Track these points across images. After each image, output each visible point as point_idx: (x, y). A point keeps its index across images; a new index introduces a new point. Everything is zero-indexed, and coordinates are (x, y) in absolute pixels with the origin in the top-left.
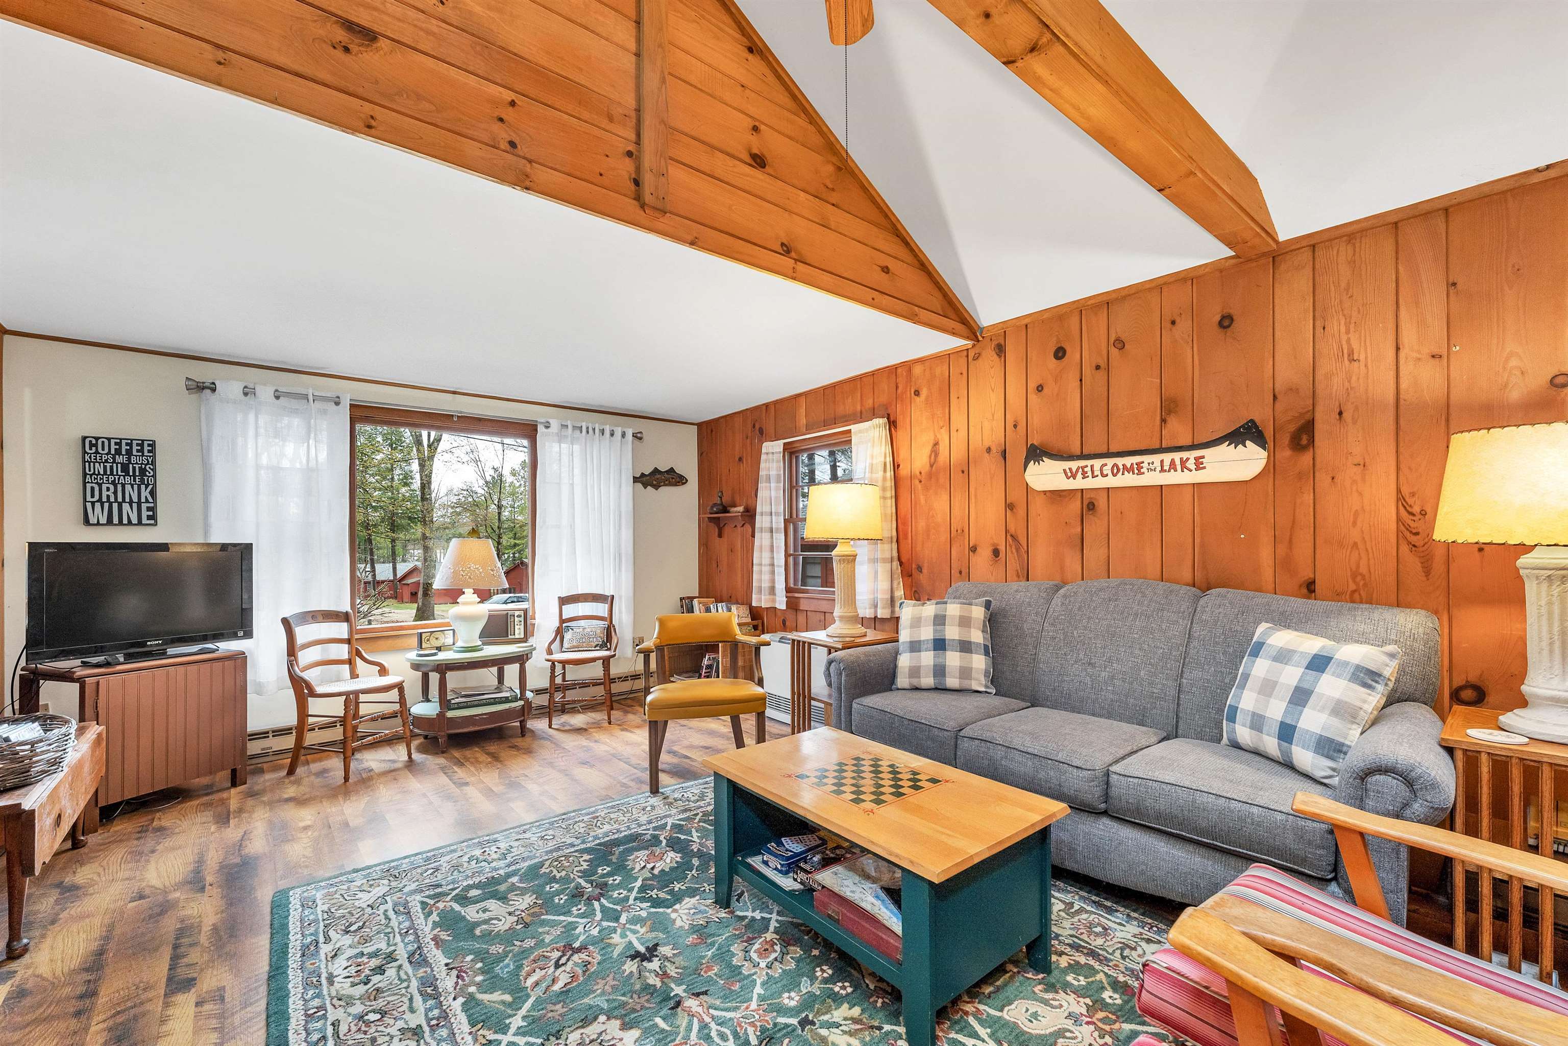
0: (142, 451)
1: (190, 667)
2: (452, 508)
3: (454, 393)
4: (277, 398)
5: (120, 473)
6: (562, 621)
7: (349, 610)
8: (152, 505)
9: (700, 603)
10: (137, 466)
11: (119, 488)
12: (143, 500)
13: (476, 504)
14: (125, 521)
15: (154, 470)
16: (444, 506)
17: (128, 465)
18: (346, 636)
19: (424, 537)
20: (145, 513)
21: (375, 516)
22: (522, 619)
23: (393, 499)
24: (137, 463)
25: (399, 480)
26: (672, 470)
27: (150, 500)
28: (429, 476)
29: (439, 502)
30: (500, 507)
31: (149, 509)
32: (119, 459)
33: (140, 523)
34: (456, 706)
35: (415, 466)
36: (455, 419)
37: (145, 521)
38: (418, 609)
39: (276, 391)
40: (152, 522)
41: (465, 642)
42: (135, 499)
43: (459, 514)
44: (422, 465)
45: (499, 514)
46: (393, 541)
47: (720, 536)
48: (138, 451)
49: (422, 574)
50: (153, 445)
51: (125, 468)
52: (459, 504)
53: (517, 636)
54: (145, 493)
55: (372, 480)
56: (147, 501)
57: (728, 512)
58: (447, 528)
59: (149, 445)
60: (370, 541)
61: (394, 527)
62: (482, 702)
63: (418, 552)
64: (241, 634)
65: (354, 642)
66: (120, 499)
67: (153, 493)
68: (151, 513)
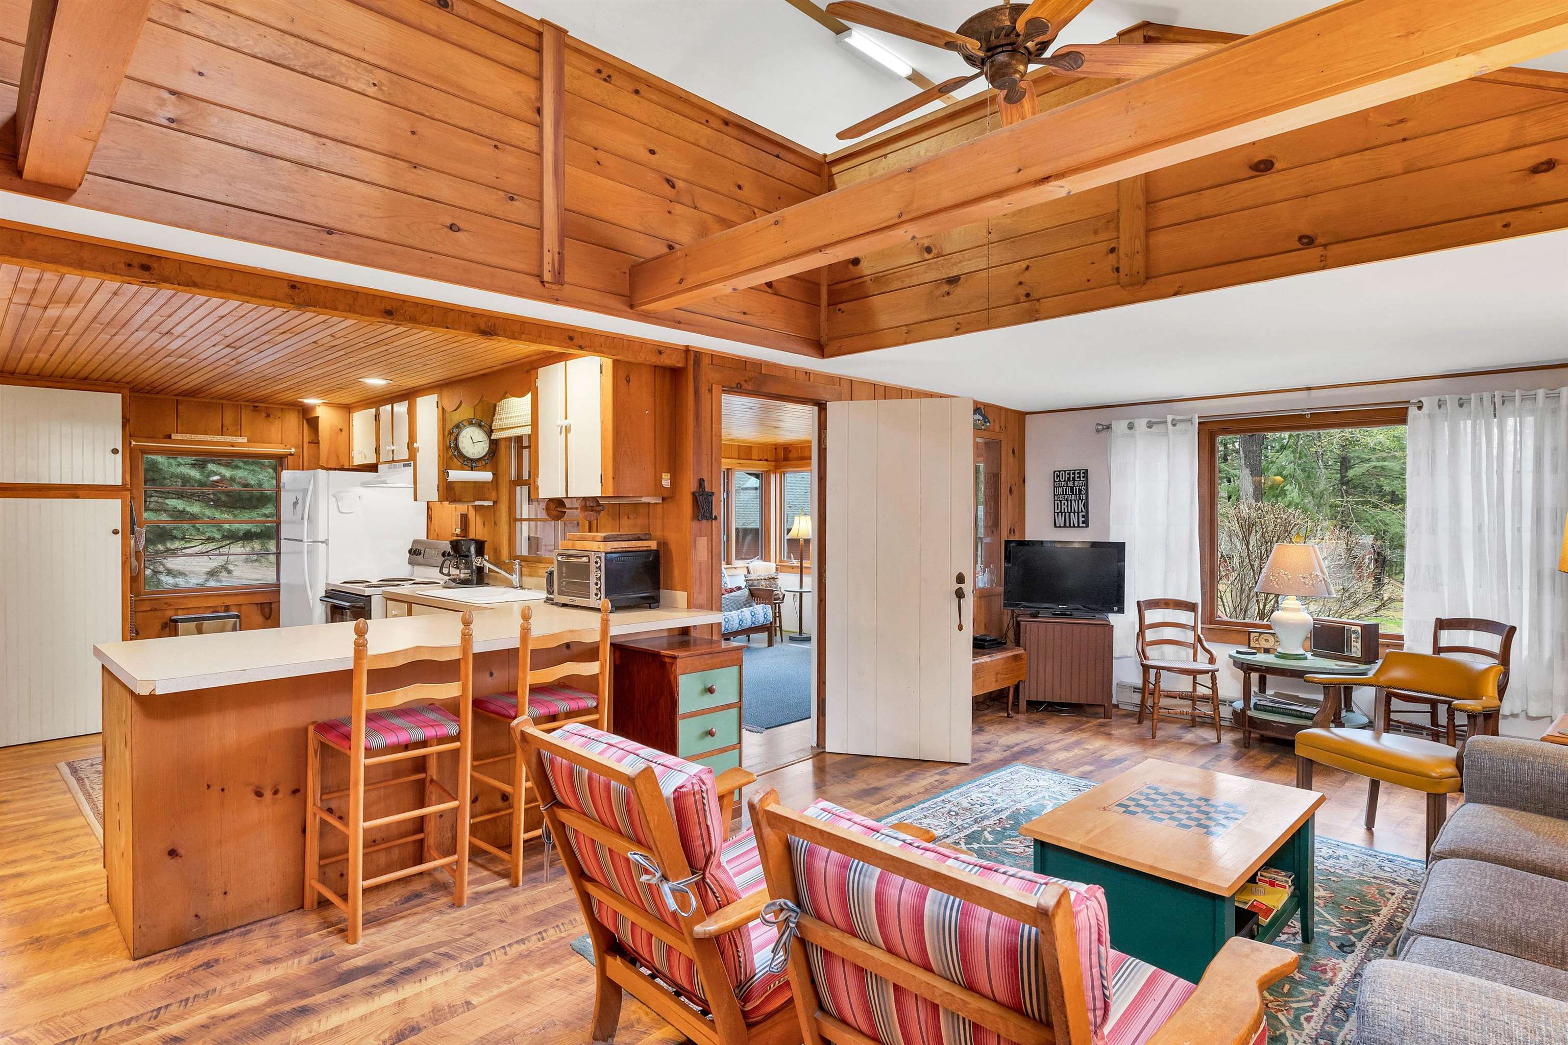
0: (1080, 477)
1: (1075, 626)
3: (1308, 389)
4: (1149, 426)
5: (1069, 493)
6: (1437, 649)
8: (1085, 514)
10: (1078, 488)
11: (1069, 503)
12: (1080, 510)
14: (1072, 525)
15: (1087, 489)
17: (1074, 487)
18: (1191, 624)
20: (1081, 519)
22: (1359, 636)
24: (1078, 486)
27: (1084, 511)
31: (1083, 516)
32: (1069, 484)
33: (1079, 526)
36: (1308, 416)
37: (1081, 525)
39: (1148, 421)
40: (1085, 527)
42: (1077, 510)
48: (1078, 477)
50: (1087, 470)
51: (1072, 491)
53: (1353, 654)
54: (1081, 506)
56: (1082, 511)
59: (1084, 473)
64: (1116, 609)
65: (1198, 629)
66: (1070, 511)
67: (1086, 506)
68: (1084, 519)
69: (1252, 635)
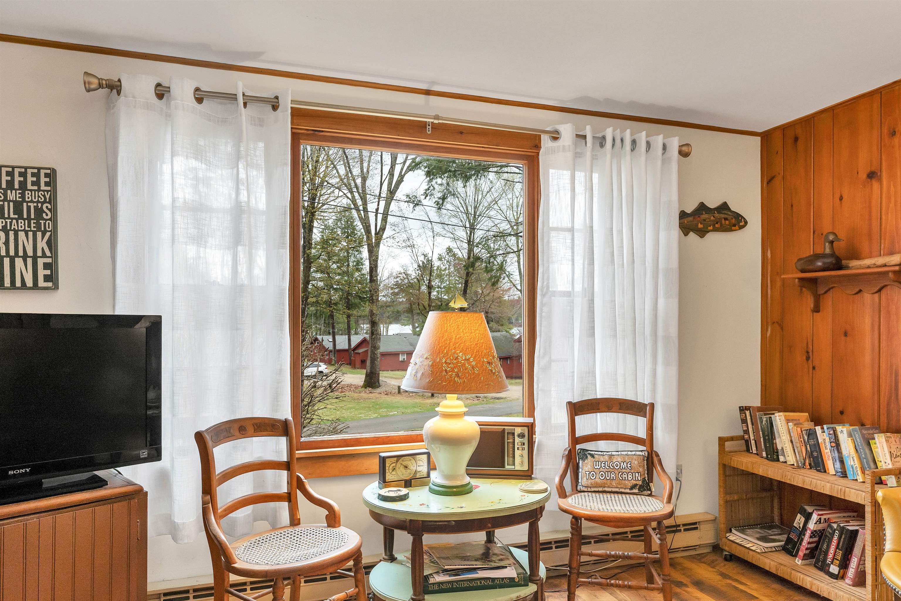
0: (37, 183)
2: (392, 288)
3: (428, 93)
4: (199, 100)
5: (12, 216)
6: (575, 440)
7: (290, 418)
8: (49, 260)
9: (788, 421)
10: (32, 205)
11: (11, 233)
12: (39, 253)
13: (411, 286)
14: (18, 284)
15: (54, 211)
16: (386, 287)
17: (21, 203)
18: (284, 458)
19: (372, 313)
20: (42, 272)
21: (336, 297)
22: (526, 440)
23: (349, 283)
24: (32, 201)
25: (353, 266)
26: (724, 207)
27: (48, 254)
28: (376, 261)
29: (383, 283)
30: (430, 287)
31: (46, 266)
32: (12, 195)
33: (35, 286)
34: (436, 588)
35: (365, 253)
36: (429, 129)
37: (41, 283)
38: (367, 375)
39: (197, 89)
40: (50, 284)
41: (447, 477)
42: (30, 253)
43: (397, 294)
44: (370, 252)
45: (430, 293)
46: (349, 316)
47: (817, 309)
48: (33, 183)
49: (370, 345)
50: (52, 175)
51: (18, 210)
52: (397, 285)
53: (518, 467)
54: (42, 244)
55: (335, 266)
56: (44, 255)
57: (847, 268)
58: (389, 306)
59: (47, 175)
60: (332, 316)
61: (349, 306)
62: (474, 584)
63: (366, 326)
65: (296, 466)
66: (12, 253)
67: (52, 244)
68: (48, 272)
69: (388, 461)
